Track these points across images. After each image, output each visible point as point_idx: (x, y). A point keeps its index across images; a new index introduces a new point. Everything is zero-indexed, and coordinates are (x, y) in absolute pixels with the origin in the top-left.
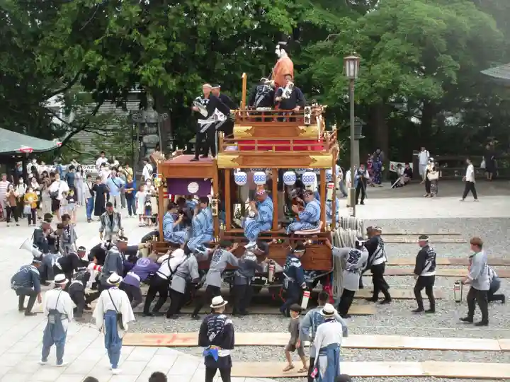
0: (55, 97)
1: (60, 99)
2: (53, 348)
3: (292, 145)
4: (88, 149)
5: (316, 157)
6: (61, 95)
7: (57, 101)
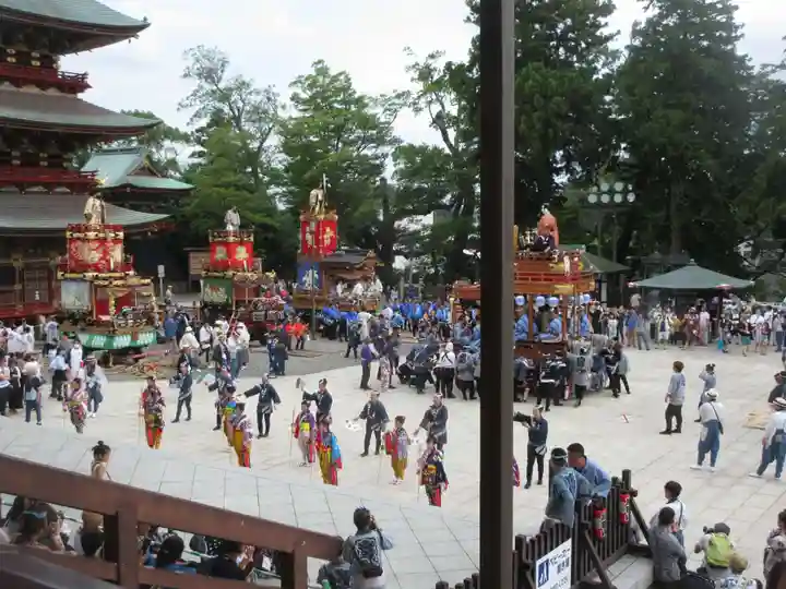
0: (745, 243)
1: (749, 245)
2: (708, 456)
3: (543, 277)
4: (773, 288)
5: (558, 286)
6: (752, 242)
7: (746, 246)
